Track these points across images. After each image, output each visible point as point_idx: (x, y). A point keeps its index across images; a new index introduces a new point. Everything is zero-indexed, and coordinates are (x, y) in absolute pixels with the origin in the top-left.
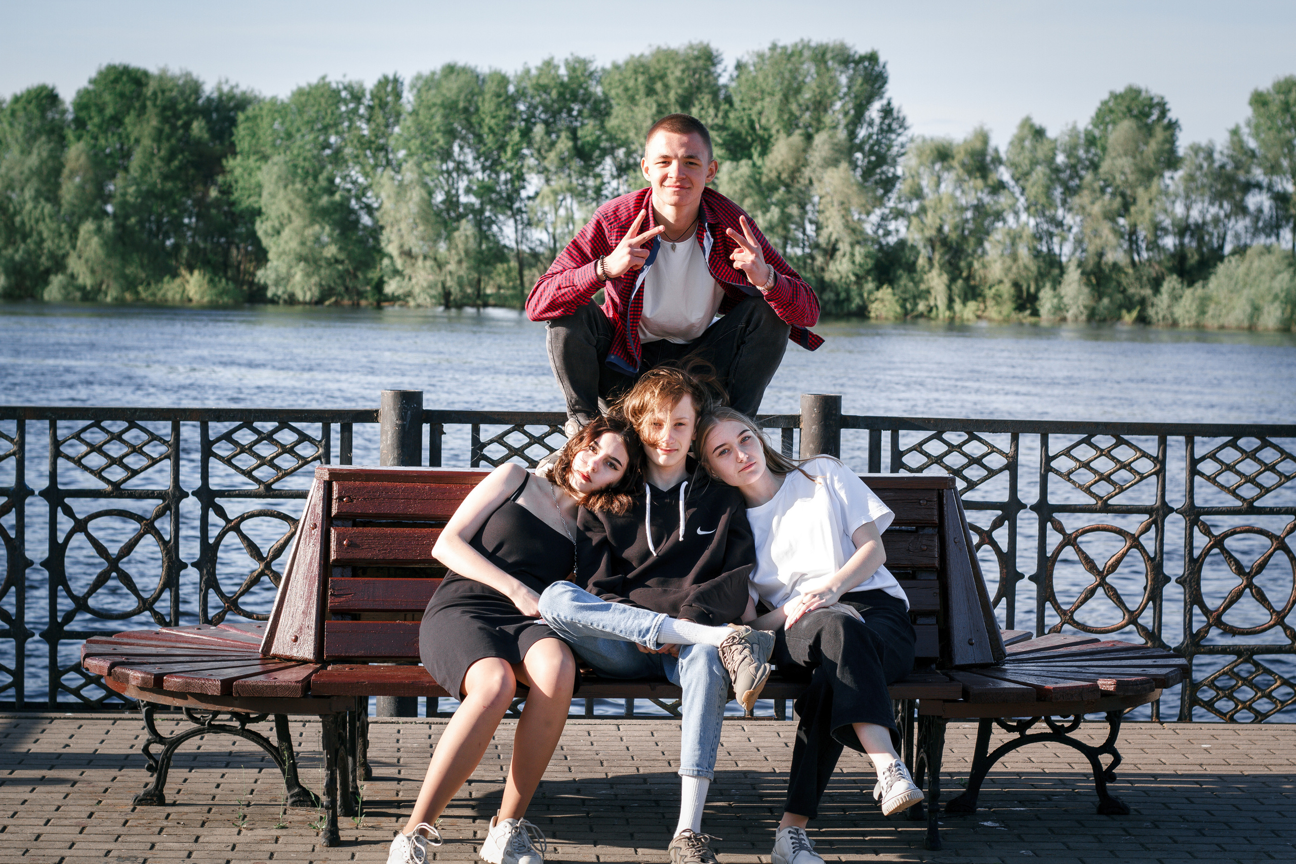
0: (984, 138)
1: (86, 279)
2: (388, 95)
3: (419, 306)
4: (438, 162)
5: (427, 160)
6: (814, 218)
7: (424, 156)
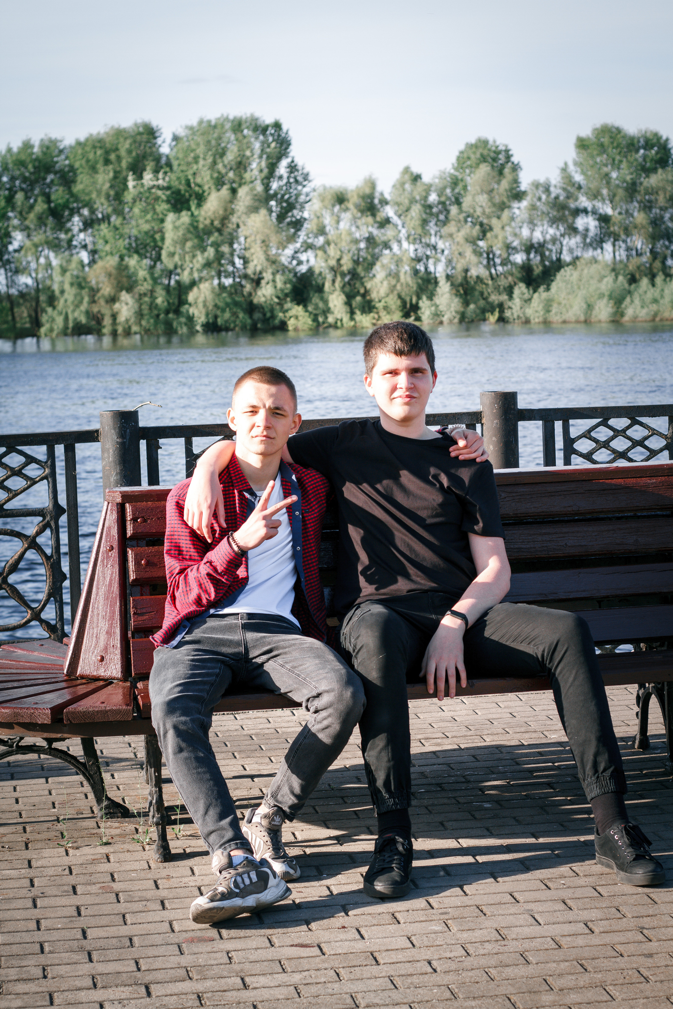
0: (373, 185)
6: (241, 254)
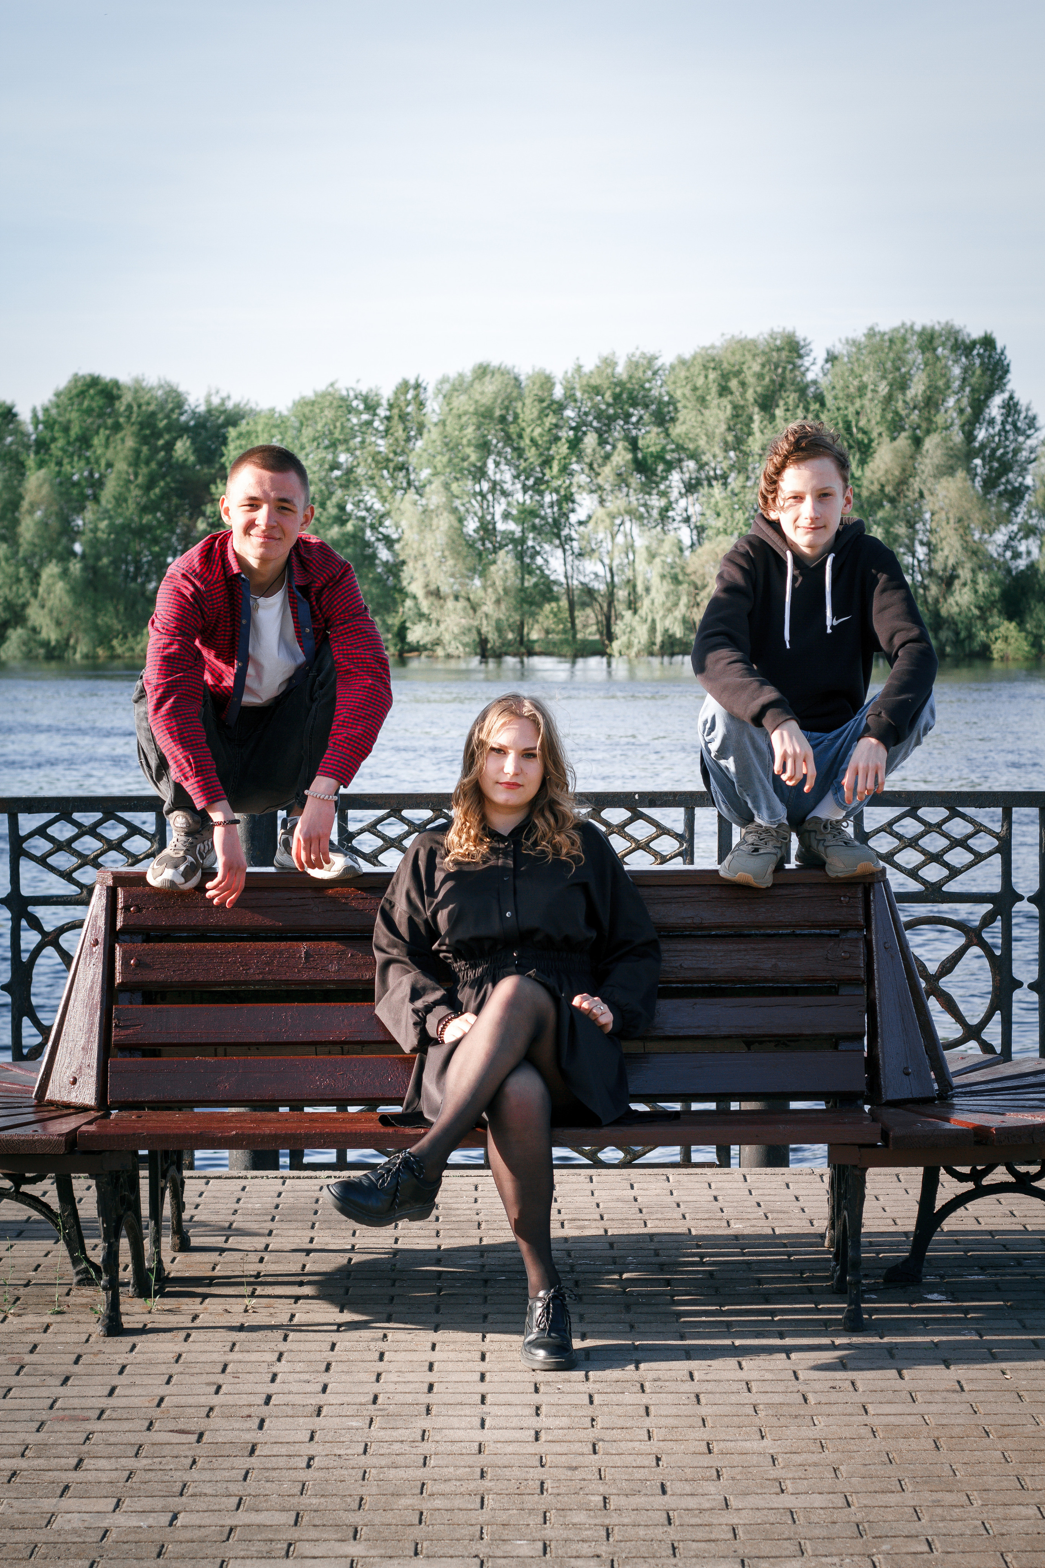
1: (50, 634)
2: (408, 405)
3: (449, 656)
4: (470, 483)
5: (457, 479)
6: (925, 539)
7: (453, 474)
